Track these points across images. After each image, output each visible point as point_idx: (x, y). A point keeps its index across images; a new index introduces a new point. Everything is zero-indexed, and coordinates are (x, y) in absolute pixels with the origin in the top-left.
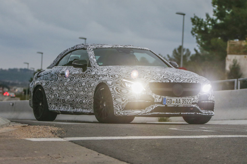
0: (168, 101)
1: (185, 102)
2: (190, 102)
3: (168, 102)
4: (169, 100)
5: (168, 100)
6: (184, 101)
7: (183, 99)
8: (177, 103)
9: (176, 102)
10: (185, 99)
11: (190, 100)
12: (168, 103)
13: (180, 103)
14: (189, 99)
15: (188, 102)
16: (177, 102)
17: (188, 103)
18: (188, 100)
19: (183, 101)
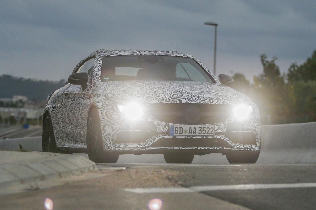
0: (178, 131)
1: (204, 132)
2: (212, 131)
3: (176, 132)
4: (179, 128)
5: (176, 129)
6: (202, 130)
7: (201, 128)
8: (192, 134)
9: (189, 132)
10: (203, 128)
11: (212, 129)
12: (178, 133)
13: (196, 134)
14: (210, 127)
15: (208, 132)
16: (191, 132)
17: (209, 134)
18: (208, 129)
19: (200, 130)
